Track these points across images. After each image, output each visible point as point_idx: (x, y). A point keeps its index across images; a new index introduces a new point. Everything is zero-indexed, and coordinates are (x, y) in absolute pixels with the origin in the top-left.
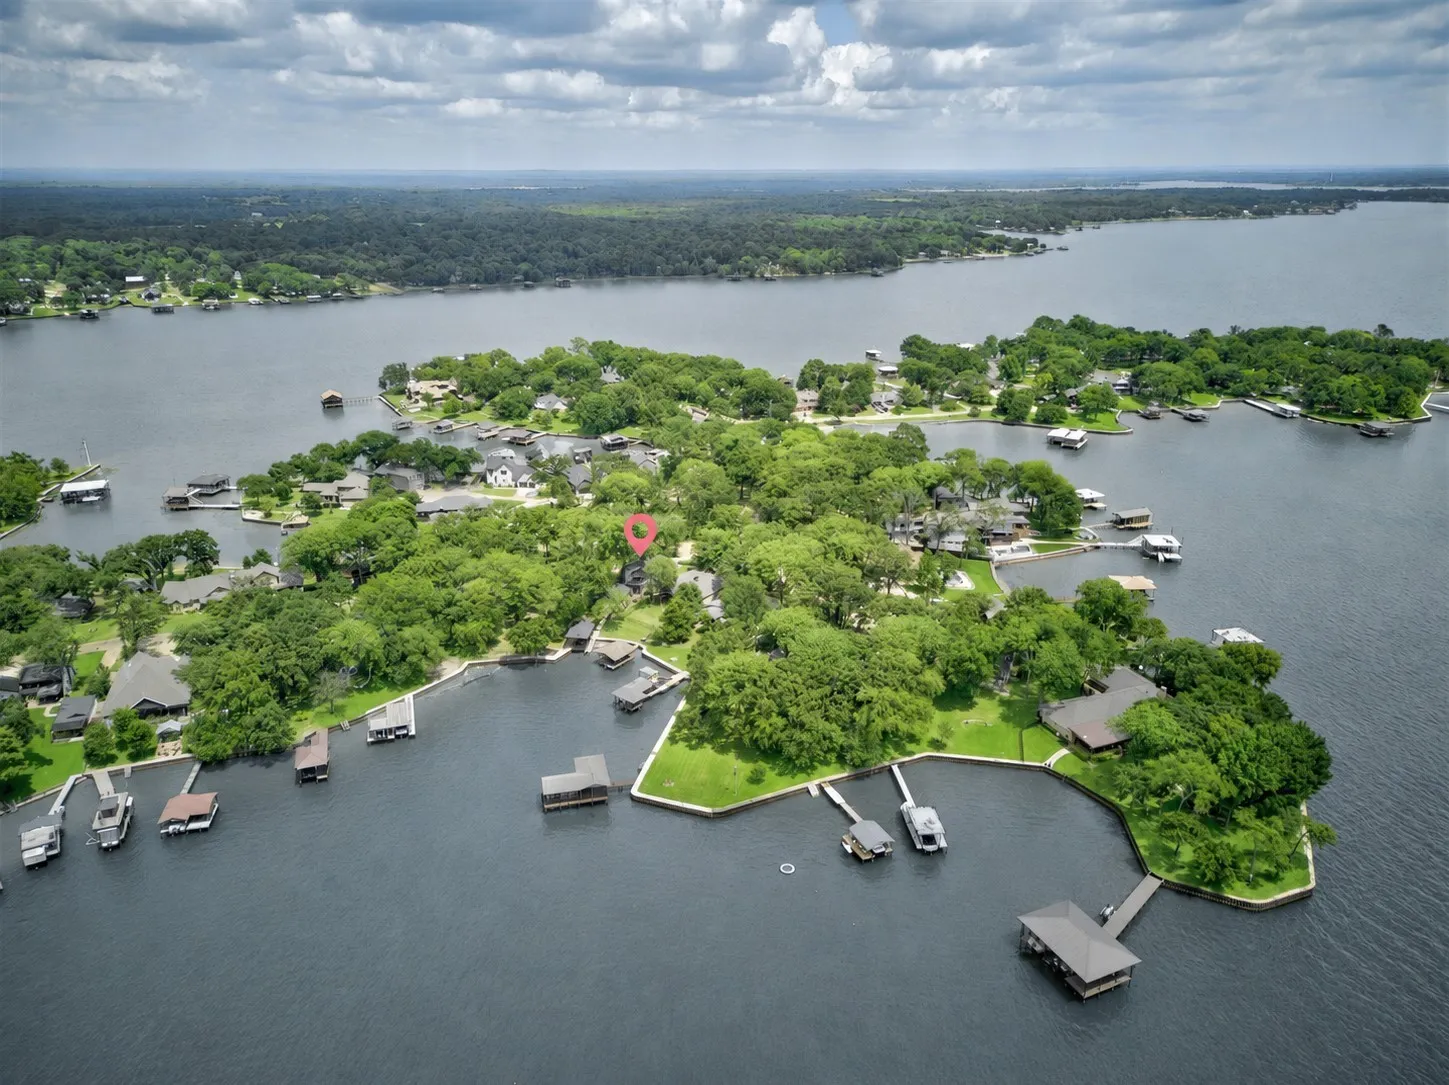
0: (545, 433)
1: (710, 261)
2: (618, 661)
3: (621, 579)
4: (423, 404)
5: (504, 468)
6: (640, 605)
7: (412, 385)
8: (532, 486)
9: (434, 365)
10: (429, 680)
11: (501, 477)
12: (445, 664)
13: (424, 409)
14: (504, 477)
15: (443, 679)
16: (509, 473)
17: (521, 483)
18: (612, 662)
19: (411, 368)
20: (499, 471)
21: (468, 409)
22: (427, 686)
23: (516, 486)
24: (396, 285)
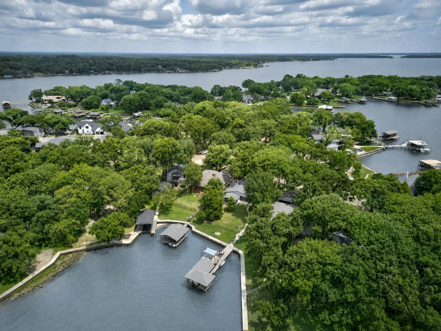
0: (106, 114)
1: (160, 67)
2: (179, 241)
3: (163, 179)
4: (49, 105)
5: (87, 125)
6: (181, 194)
7: (44, 97)
8: (102, 133)
9: (54, 90)
10: (23, 275)
11: (86, 130)
12: (39, 257)
13: (50, 107)
14: (87, 130)
15: (36, 273)
16: (90, 128)
17: (96, 132)
18: (174, 241)
19: (43, 91)
20: (84, 127)
21: (70, 106)
22: (20, 284)
23: (94, 134)
24: (44, 74)
